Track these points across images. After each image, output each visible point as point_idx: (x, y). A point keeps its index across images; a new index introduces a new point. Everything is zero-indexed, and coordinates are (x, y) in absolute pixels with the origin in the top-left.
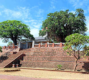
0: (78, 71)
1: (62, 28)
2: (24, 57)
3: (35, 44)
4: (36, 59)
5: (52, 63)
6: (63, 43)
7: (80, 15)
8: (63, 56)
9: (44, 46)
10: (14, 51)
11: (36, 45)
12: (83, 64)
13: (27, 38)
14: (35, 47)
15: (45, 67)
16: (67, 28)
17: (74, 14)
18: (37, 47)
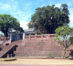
0: (66, 58)
1: (49, 21)
2: (16, 48)
3: (25, 36)
4: (28, 49)
5: (43, 52)
6: (51, 35)
7: (65, 10)
8: (52, 46)
9: (34, 38)
10: (7, 42)
11: (27, 37)
12: (70, 52)
13: (17, 30)
14: (26, 39)
15: (37, 55)
16: (54, 21)
17: (59, 8)
18: (27, 38)
